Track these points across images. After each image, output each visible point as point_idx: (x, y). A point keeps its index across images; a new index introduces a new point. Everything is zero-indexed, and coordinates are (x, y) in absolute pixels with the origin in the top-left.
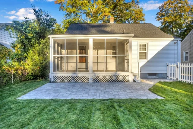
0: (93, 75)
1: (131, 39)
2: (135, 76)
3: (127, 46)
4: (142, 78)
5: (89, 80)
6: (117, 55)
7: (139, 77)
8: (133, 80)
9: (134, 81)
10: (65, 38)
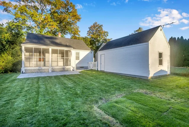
0: (52, 68)
1: (71, 50)
2: (74, 68)
3: (69, 53)
4: (77, 69)
5: (49, 70)
6: (65, 58)
7: (75, 68)
9: (73, 70)
10: (33, 47)
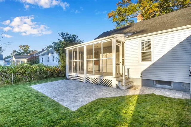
1: (114, 40)
2: (119, 82)
8: (116, 85)
9: (118, 87)
